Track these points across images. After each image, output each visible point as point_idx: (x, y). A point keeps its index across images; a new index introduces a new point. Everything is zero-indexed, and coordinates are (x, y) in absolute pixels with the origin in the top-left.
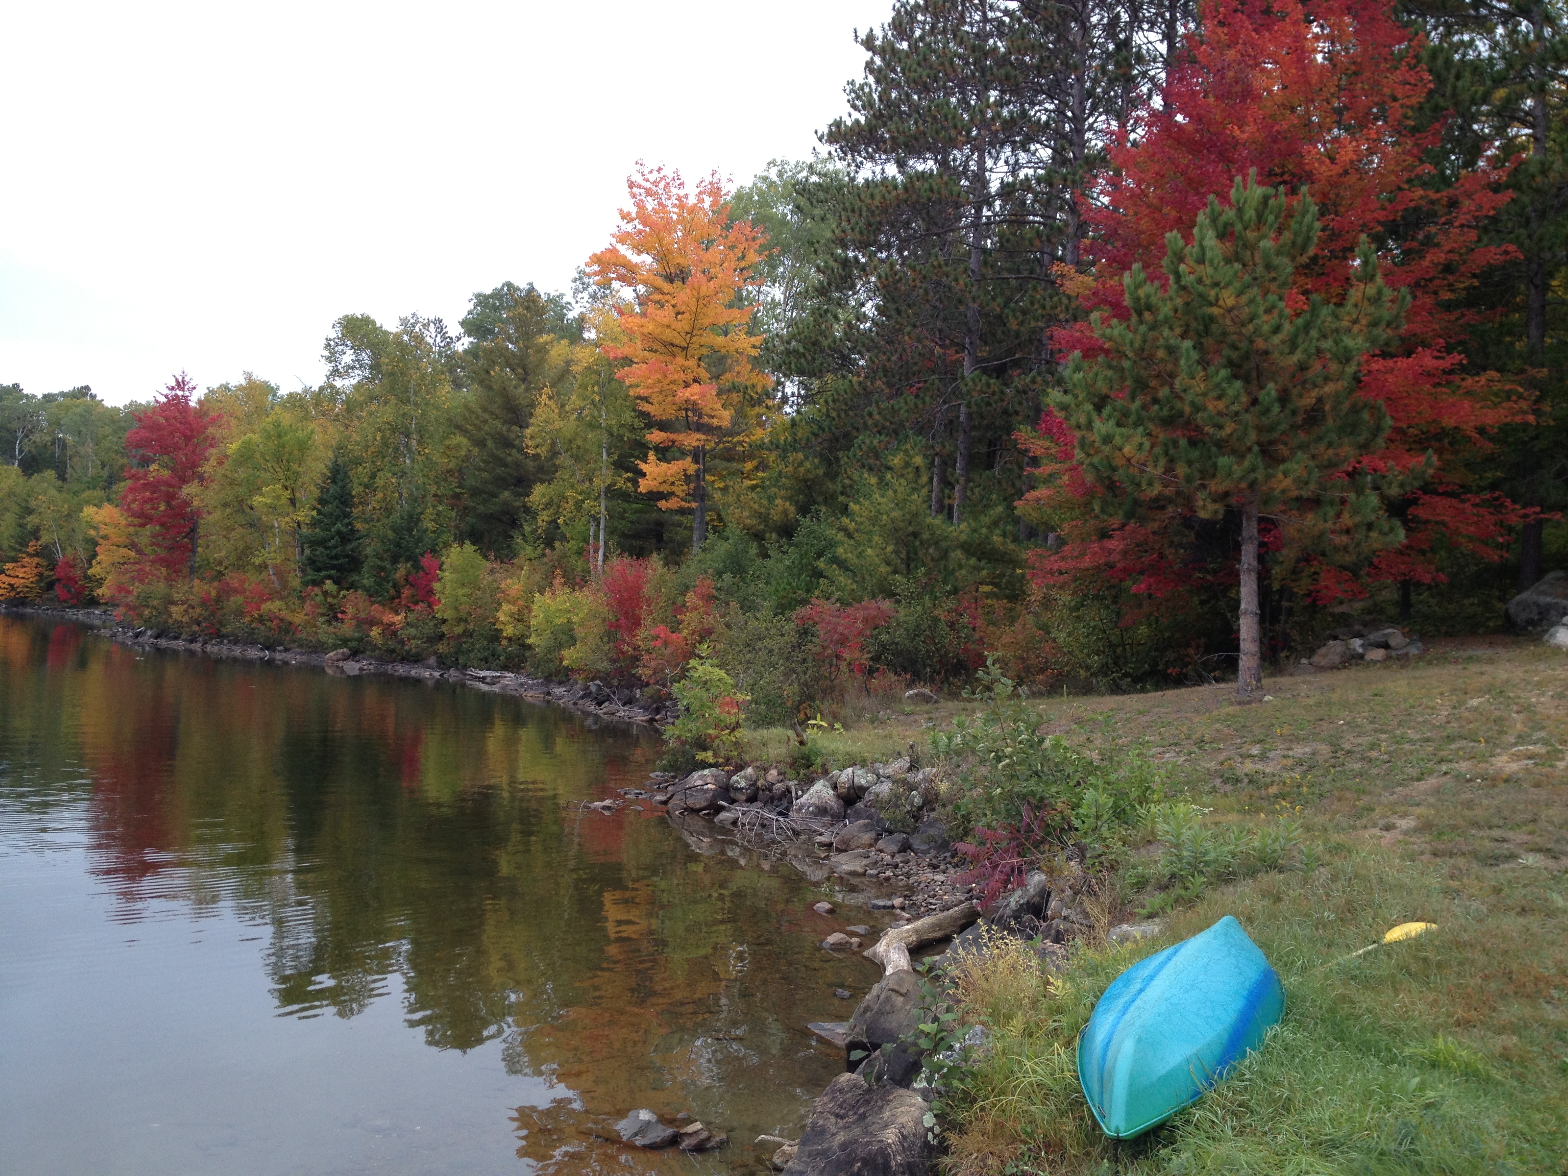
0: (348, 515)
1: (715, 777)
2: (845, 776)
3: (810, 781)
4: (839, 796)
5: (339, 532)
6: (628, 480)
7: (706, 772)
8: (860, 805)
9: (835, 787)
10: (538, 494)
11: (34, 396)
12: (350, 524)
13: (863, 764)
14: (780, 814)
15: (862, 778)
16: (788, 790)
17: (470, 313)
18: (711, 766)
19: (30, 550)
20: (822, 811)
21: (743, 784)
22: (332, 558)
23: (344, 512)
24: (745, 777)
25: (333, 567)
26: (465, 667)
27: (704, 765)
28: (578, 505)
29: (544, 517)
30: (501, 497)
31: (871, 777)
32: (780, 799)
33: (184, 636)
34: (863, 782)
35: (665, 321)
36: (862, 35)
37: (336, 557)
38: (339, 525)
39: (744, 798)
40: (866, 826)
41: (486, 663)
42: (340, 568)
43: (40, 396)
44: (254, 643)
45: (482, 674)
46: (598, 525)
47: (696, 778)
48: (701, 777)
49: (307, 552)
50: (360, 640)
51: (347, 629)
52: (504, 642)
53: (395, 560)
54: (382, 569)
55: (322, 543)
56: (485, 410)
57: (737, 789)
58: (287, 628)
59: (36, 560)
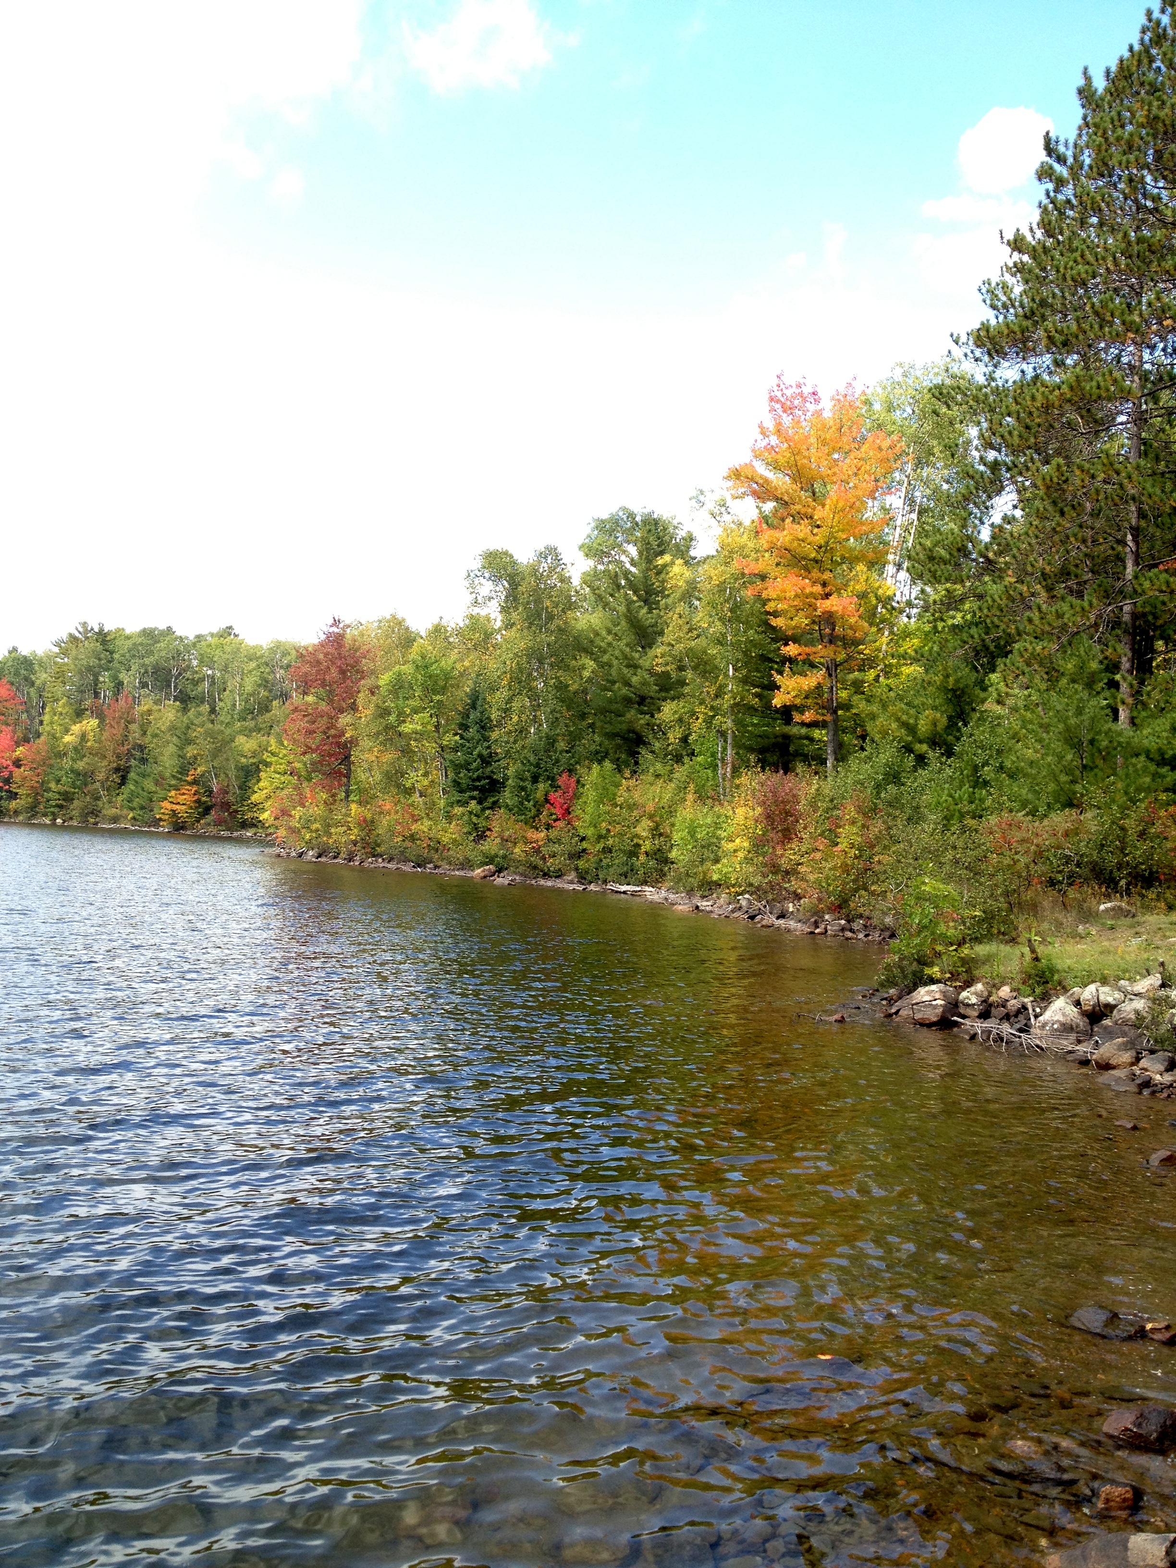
0: (486, 739)
1: (944, 993)
2: (1089, 993)
3: (1045, 999)
4: (1084, 1014)
5: (480, 756)
6: (757, 695)
7: (934, 987)
8: (1107, 1022)
9: (1078, 1003)
10: (668, 711)
11: (187, 638)
12: (489, 747)
13: (1104, 981)
14: (1021, 1030)
15: (1108, 995)
16: (1024, 1007)
17: (589, 536)
18: (938, 981)
19: (189, 779)
20: (1067, 1028)
21: (974, 1000)
22: (474, 780)
23: (483, 736)
24: (976, 994)
25: (476, 788)
26: (605, 882)
27: (932, 981)
28: (709, 721)
29: (674, 736)
30: (628, 716)
31: (1118, 995)
32: (1016, 1016)
33: (342, 855)
34: (1110, 1000)
35: (801, 536)
36: (1009, 236)
37: (479, 779)
38: (479, 748)
39: (976, 1014)
40: (1124, 1044)
41: (625, 876)
42: (482, 790)
43: (192, 637)
44: (406, 860)
45: (624, 888)
46: (726, 741)
47: (923, 994)
48: (929, 993)
49: (451, 775)
50: (504, 857)
51: (491, 845)
52: (642, 858)
53: (535, 779)
54: (523, 789)
55: (466, 766)
56: (609, 632)
57: (968, 1005)
58: (437, 846)
59: (195, 788)
